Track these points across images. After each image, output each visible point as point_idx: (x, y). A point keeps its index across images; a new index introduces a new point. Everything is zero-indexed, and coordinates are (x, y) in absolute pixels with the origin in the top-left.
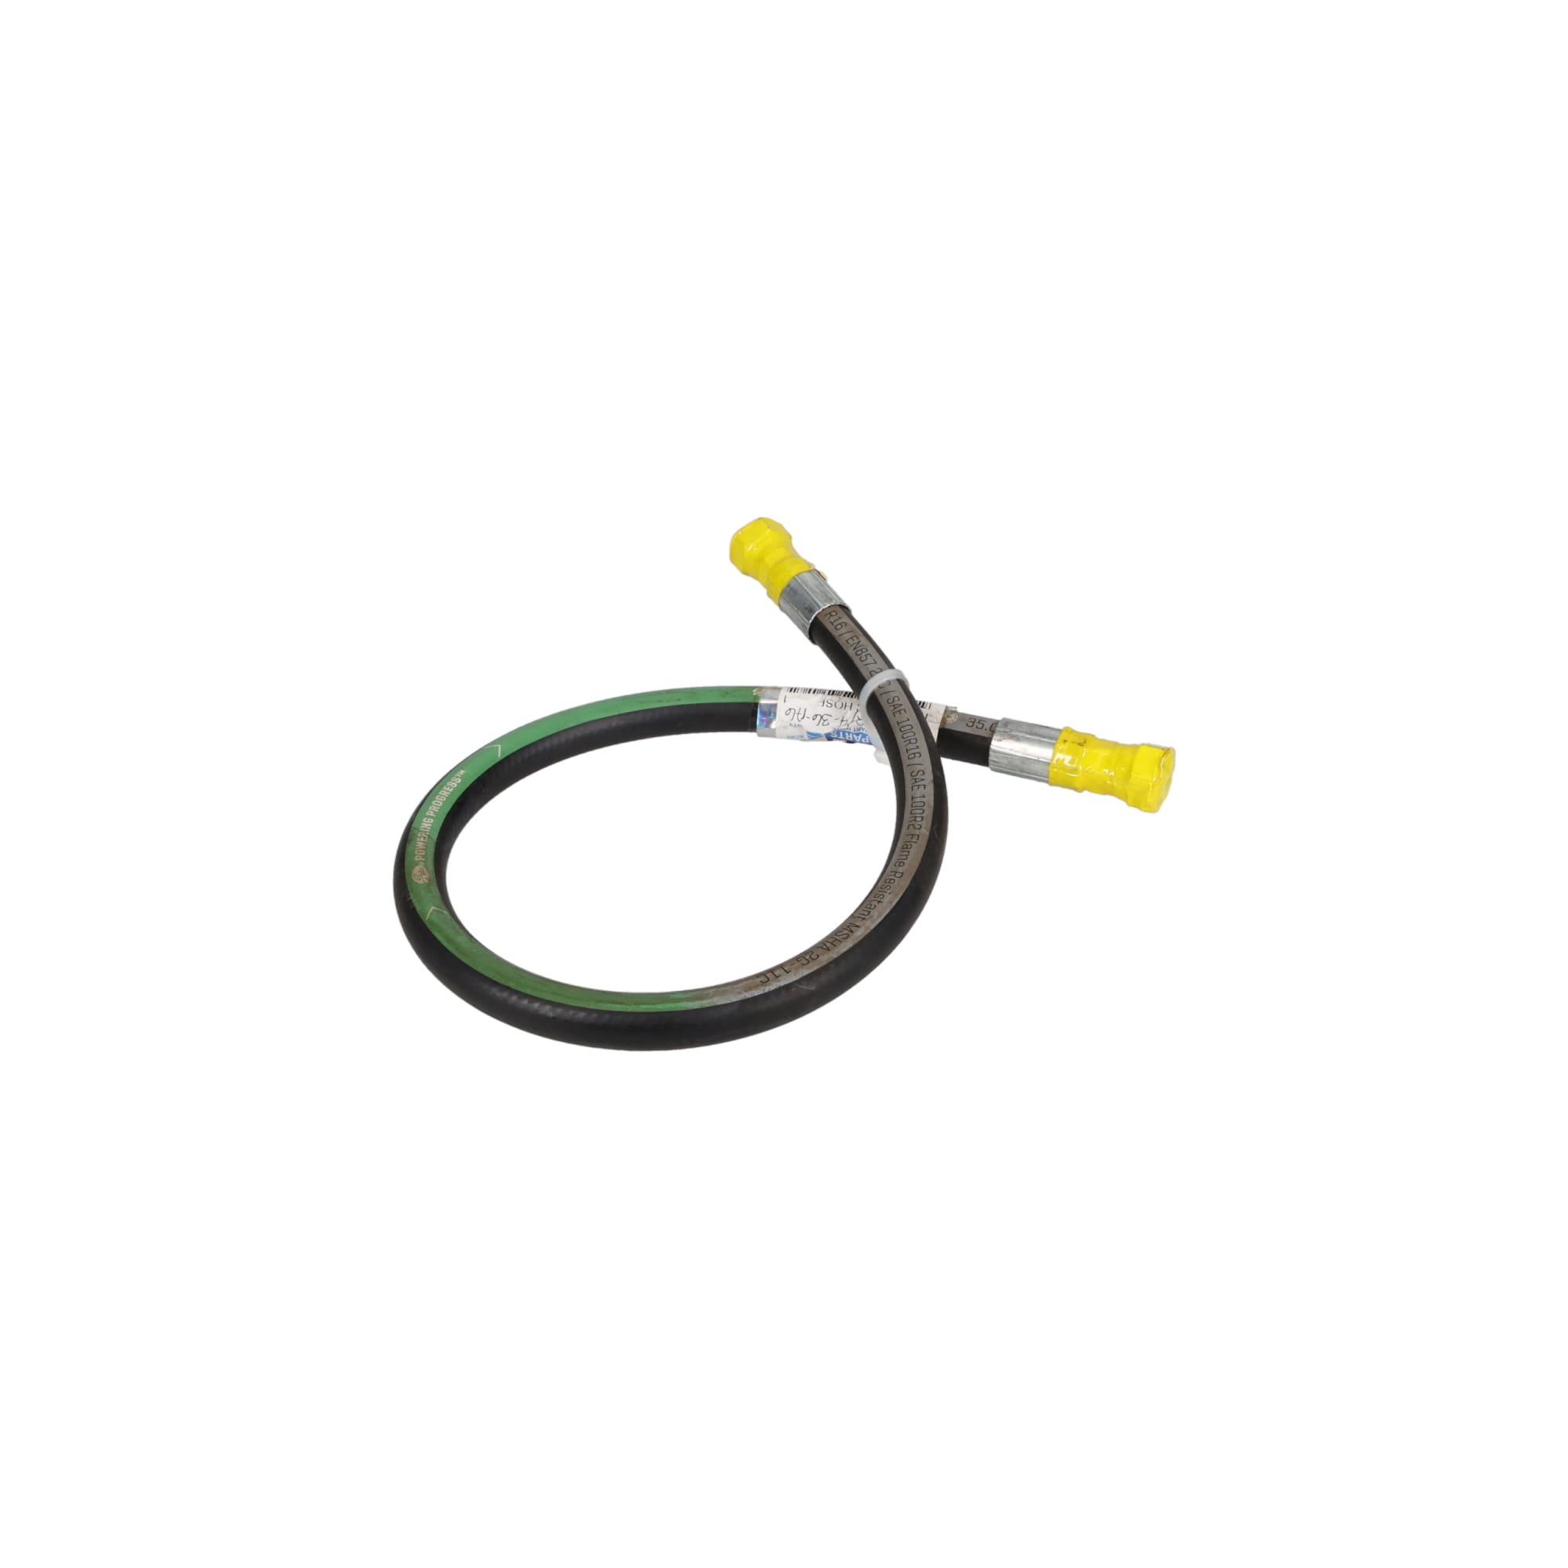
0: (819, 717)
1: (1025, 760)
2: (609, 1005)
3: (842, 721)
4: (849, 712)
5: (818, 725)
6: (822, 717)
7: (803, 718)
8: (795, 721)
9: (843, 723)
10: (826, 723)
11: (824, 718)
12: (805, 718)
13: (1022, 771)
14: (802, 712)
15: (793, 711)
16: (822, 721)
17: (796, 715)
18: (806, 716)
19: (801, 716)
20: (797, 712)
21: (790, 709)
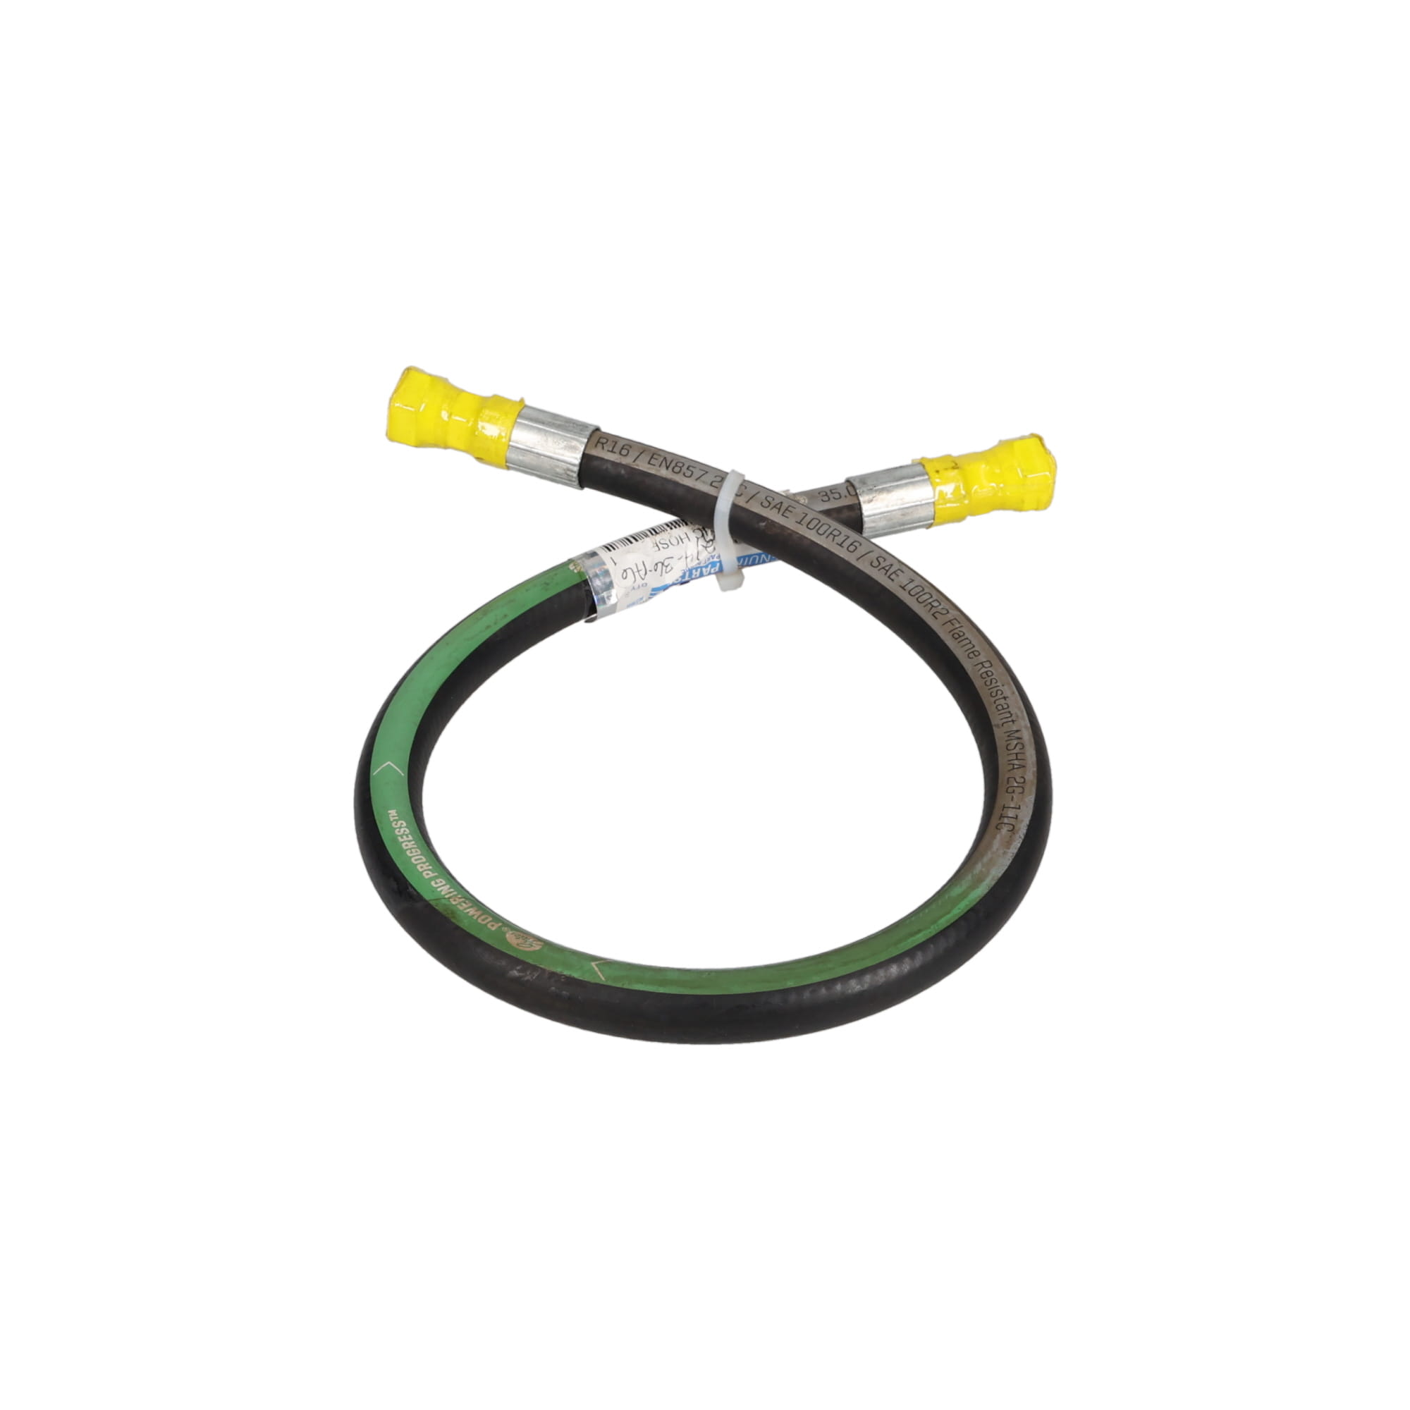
0: (660, 565)
1: (905, 511)
2: (910, 940)
3: (686, 558)
4: (689, 543)
5: (661, 575)
6: (663, 564)
7: (646, 573)
8: (639, 581)
9: (689, 559)
10: (669, 568)
11: (666, 564)
12: (648, 572)
13: (903, 524)
14: (641, 567)
15: (629, 571)
16: (664, 568)
17: (637, 574)
18: (648, 570)
19: (642, 573)
20: (635, 570)
21: (625, 571)
